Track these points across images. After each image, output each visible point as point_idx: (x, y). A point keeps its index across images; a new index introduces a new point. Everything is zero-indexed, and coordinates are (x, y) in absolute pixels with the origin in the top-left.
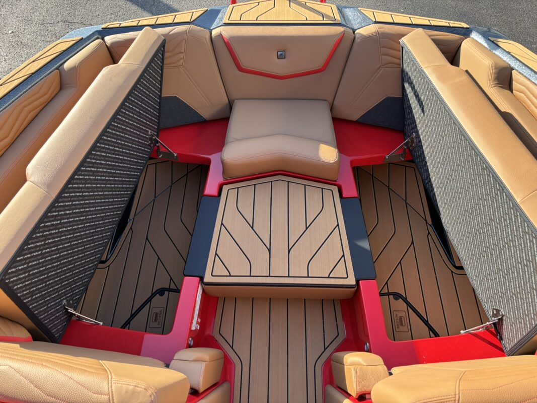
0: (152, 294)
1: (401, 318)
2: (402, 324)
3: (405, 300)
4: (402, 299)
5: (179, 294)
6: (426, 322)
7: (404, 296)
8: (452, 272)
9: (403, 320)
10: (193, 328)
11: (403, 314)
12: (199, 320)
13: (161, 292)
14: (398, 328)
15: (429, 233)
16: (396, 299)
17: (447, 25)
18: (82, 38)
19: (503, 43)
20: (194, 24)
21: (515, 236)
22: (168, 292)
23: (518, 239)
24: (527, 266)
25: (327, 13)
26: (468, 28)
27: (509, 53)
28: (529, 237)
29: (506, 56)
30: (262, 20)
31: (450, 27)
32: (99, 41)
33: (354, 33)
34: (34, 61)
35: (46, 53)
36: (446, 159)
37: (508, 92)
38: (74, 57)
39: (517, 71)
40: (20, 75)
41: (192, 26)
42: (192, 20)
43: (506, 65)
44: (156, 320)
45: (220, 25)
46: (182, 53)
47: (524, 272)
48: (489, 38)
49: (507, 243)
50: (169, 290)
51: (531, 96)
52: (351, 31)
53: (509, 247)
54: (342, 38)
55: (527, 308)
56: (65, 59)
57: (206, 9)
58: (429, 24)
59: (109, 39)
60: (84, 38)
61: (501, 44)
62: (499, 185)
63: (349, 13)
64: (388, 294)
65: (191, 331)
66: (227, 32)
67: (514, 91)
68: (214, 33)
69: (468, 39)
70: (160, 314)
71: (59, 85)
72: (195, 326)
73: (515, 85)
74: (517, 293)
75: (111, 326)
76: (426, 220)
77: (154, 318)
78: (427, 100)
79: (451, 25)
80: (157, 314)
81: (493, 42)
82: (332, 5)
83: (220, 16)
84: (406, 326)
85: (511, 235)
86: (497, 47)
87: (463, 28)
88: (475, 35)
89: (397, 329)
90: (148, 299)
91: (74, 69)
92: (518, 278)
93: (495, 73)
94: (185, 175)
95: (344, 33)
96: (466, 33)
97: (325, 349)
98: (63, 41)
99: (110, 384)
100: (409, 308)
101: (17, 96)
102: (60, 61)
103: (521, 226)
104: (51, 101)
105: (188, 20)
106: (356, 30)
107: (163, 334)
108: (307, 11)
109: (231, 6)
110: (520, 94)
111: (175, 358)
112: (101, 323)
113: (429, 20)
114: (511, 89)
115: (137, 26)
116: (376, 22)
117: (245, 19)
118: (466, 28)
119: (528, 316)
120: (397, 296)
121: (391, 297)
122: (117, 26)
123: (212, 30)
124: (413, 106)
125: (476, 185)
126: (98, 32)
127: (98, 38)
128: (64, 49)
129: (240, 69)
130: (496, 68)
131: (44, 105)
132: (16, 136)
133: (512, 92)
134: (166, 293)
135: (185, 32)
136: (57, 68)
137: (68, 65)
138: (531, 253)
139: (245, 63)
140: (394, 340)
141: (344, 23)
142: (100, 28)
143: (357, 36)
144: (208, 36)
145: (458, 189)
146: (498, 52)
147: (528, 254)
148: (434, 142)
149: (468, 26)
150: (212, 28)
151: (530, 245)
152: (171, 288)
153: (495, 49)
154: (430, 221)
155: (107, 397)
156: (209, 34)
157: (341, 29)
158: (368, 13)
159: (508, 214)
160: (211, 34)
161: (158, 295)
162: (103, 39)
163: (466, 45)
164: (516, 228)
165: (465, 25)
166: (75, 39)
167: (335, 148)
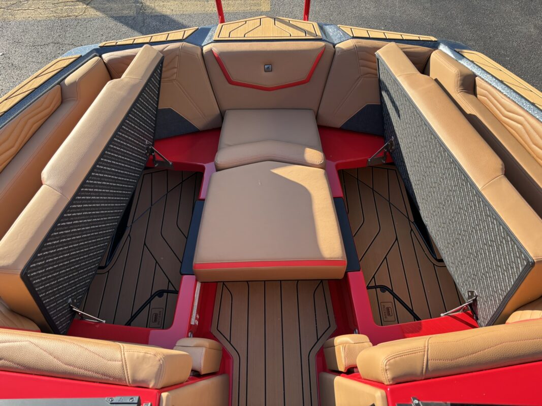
0: (151, 296)
1: (388, 309)
2: (389, 314)
3: (391, 292)
4: (388, 291)
5: (177, 295)
6: (411, 311)
7: (391, 289)
8: (434, 265)
9: (390, 310)
10: (193, 323)
11: (389, 305)
12: (198, 317)
13: (160, 293)
14: (386, 317)
15: (412, 230)
16: (383, 291)
17: (418, 39)
18: (81, 56)
19: (467, 53)
20: (185, 42)
21: (480, 220)
22: (166, 294)
23: (482, 222)
24: (491, 246)
25: (309, 30)
26: (436, 41)
27: (472, 62)
28: (491, 219)
29: (470, 65)
30: (250, 36)
31: (420, 40)
32: (97, 58)
33: (334, 47)
34: (36, 77)
35: (47, 69)
36: (421, 158)
37: (472, 97)
38: (73, 73)
39: (480, 77)
40: (24, 89)
41: (184, 43)
42: (184, 38)
43: (469, 73)
44: (155, 320)
45: (210, 41)
46: (176, 68)
47: (489, 252)
48: (455, 49)
49: (474, 228)
50: (168, 292)
51: (493, 99)
52: (332, 46)
53: (476, 231)
54: (323, 51)
55: (495, 285)
56: (66, 75)
57: (197, 28)
58: (401, 38)
59: (106, 57)
60: (83, 55)
61: (465, 55)
62: (464, 176)
63: (330, 30)
64: (376, 287)
65: (191, 326)
66: (217, 48)
67: (478, 96)
68: (205, 49)
69: (436, 51)
70: (160, 314)
71: (61, 99)
72: (194, 321)
73: (478, 89)
74: (486, 272)
75: (113, 324)
76: (408, 218)
77: (154, 319)
78: (401, 105)
79: (421, 39)
80: (156, 315)
81: (458, 52)
82: (313, 23)
83: (210, 34)
84: (393, 316)
85: (477, 220)
86: (461, 57)
87: (431, 41)
88: (443, 48)
89: (385, 319)
90: (148, 300)
91: (74, 84)
92: (485, 259)
93: (460, 80)
94: (179, 184)
95: (325, 47)
96: (434, 46)
97: (318, 340)
98: (63, 58)
99: (123, 353)
100: (395, 299)
101: (22, 109)
102: (60, 77)
103: (484, 210)
104: (52, 114)
105: (181, 38)
106: (336, 44)
107: (163, 329)
108: (291, 29)
109: (220, 25)
110: (484, 97)
111: (177, 345)
112: (104, 321)
113: (401, 35)
114: (475, 94)
115: (133, 44)
116: (354, 37)
117: (234, 36)
118: (435, 41)
119: (496, 292)
120: (384, 288)
121: (378, 290)
122: (114, 44)
123: (203, 46)
124: (390, 111)
125: (446, 178)
126: (96, 50)
127: (95, 56)
128: (65, 65)
129: (230, 81)
130: (461, 76)
131: (47, 117)
132: (22, 145)
133: (476, 96)
134: (165, 294)
135: (178, 49)
136: (59, 84)
137: (68, 80)
138: (494, 234)
139: (234, 77)
140: (382, 325)
141: (324, 38)
142: (97, 46)
143: (337, 50)
144: (199, 52)
145: (432, 185)
146: (463, 62)
147: (491, 235)
148: (410, 143)
149: (436, 40)
150: (203, 45)
151: (492, 227)
152: (169, 289)
153: (461, 59)
154: (412, 219)
155: (120, 363)
156: (200, 50)
157: (322, 44)
158: (347, 29)
159: (473, 202)
160: (202, 50)
161: (157, 297)
162: (100, 56)
163: (435, 56)
164: (480, 213)
165: (433, 39)
166: (74, 56)
167: (320, 151)
